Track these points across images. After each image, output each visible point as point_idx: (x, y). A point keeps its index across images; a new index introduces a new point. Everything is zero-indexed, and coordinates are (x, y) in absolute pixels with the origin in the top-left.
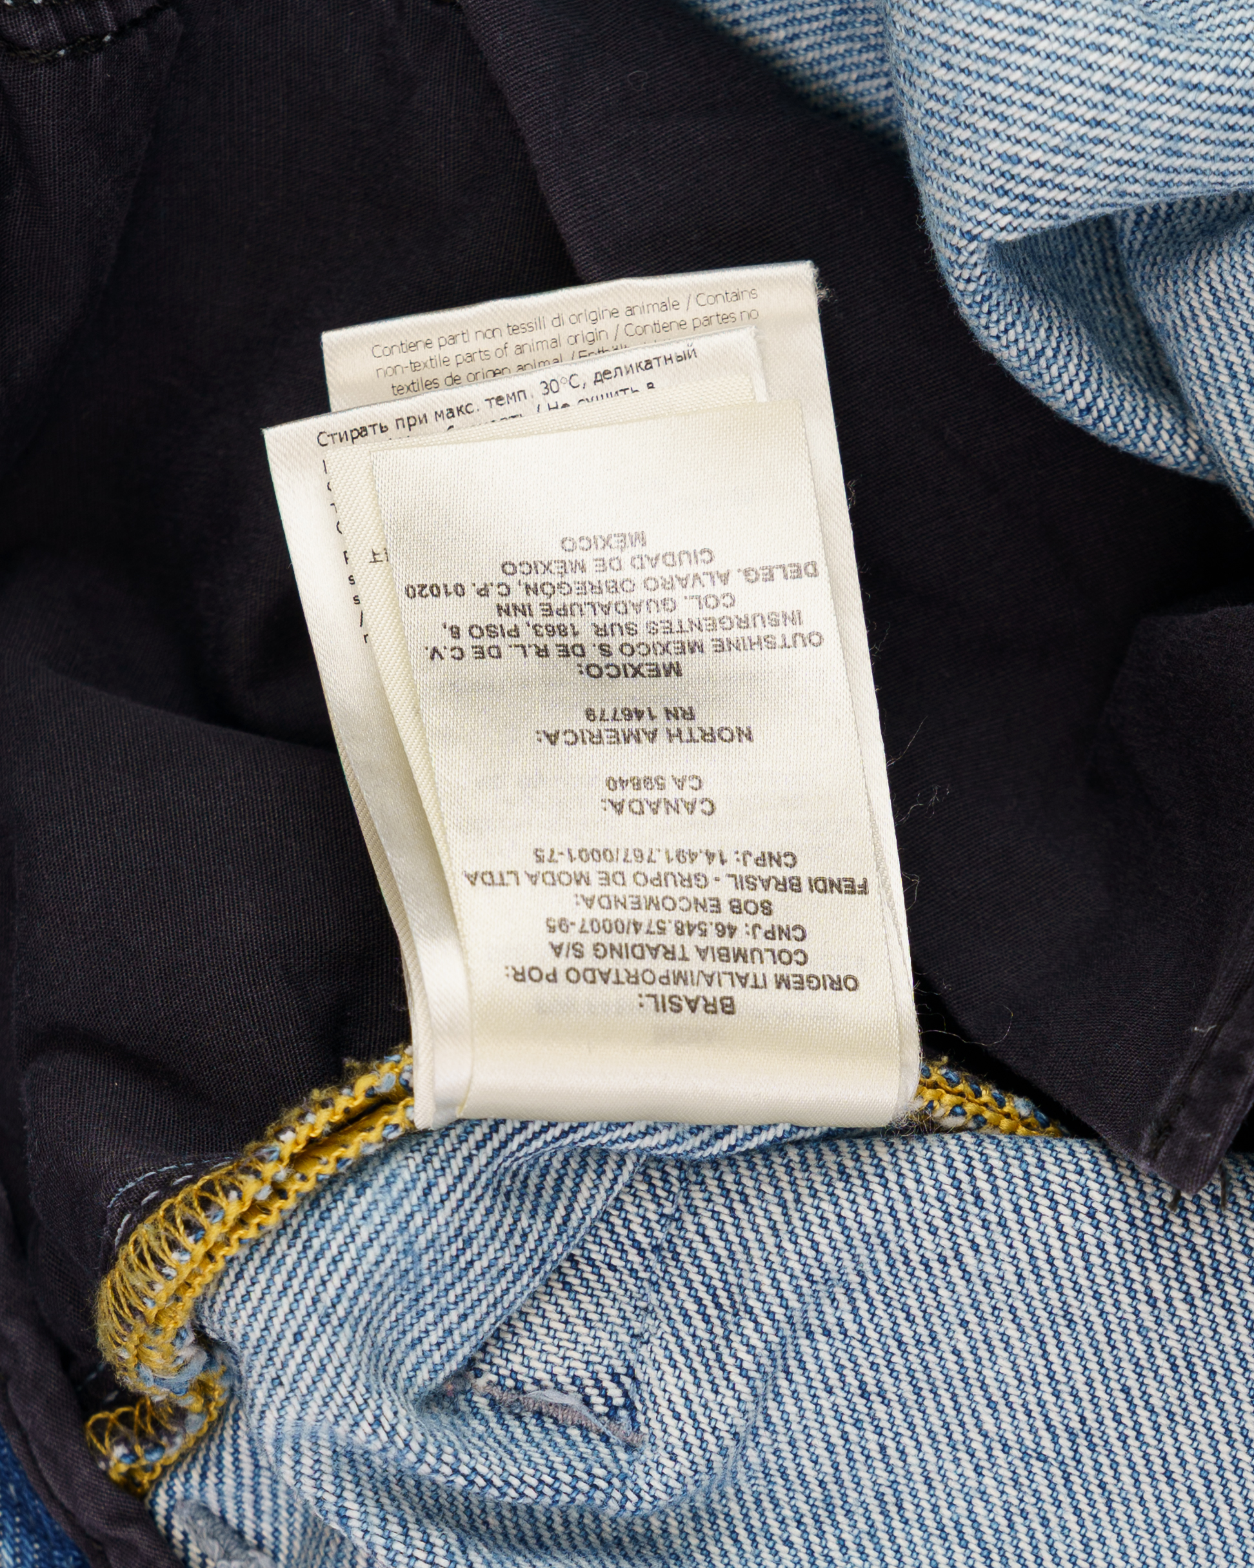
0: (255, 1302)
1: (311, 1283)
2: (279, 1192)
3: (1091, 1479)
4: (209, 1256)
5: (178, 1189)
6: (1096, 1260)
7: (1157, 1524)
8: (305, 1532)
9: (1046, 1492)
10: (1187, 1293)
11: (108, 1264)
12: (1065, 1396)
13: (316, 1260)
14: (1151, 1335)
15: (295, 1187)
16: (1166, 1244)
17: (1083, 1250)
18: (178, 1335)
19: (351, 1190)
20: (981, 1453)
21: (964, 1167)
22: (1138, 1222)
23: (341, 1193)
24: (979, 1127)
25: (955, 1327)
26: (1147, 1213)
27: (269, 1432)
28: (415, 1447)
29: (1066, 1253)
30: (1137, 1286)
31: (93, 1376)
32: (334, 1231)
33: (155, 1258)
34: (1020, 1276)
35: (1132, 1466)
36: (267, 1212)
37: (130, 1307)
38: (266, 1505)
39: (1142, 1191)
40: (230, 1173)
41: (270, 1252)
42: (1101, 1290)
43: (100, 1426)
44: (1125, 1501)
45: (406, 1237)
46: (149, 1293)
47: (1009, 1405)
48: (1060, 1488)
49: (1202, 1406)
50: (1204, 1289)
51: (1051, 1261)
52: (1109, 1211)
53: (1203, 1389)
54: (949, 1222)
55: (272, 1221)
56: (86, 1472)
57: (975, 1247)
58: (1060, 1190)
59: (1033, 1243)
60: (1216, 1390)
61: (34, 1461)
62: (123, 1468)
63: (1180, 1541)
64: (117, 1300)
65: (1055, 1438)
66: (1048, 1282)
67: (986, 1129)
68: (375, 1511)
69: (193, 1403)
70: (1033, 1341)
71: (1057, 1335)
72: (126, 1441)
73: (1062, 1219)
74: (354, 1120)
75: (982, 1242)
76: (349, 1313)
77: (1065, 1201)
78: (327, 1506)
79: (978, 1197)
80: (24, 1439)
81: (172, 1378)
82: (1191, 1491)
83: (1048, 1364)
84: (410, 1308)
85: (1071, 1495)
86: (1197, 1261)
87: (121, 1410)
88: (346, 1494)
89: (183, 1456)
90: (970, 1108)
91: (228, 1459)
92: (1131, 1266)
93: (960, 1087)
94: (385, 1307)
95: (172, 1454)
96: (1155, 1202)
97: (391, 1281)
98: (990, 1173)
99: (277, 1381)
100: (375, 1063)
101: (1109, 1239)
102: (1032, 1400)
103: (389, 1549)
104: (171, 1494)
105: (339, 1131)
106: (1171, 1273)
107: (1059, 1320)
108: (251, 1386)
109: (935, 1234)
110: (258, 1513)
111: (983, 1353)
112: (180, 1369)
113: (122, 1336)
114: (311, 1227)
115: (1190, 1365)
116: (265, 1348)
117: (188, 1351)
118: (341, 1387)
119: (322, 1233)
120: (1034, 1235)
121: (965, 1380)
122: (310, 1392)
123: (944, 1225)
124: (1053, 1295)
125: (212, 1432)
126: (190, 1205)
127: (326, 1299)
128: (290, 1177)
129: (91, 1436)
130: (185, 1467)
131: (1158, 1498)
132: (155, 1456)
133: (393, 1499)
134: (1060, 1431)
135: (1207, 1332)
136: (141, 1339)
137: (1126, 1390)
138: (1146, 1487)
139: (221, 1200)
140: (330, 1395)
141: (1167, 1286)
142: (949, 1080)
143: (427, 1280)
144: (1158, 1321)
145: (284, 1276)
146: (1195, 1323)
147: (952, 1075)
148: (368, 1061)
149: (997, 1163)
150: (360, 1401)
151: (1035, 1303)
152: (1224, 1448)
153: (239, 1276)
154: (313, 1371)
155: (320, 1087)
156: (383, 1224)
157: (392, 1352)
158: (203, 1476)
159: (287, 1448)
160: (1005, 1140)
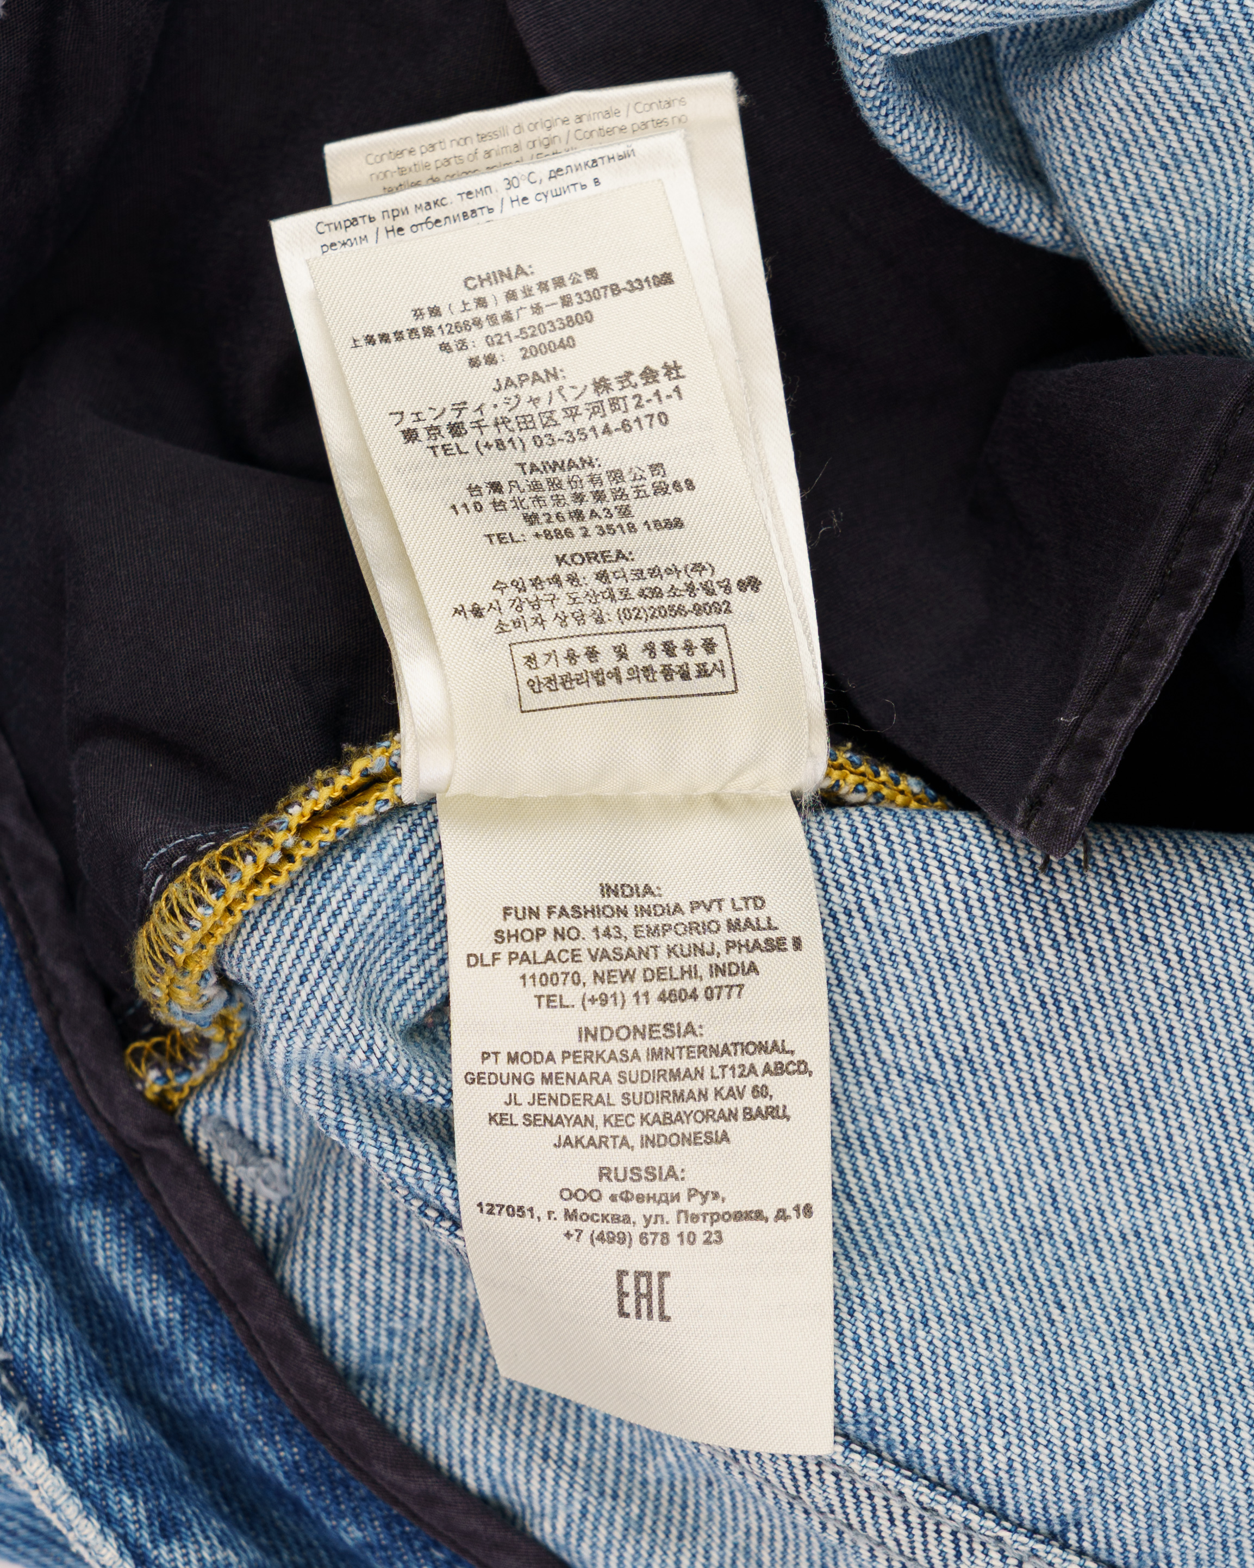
0: (267, 949)
1: (314, 933)
2: (288, 856)
3: (973, 1098)
4: (229, 911)
5: (202, 854)
6: (977, 912)
7: (1028, 1136)
8: (309, 1143)
9: (934, 1110)
10: (1054, 940)
11: (144, 916)
12: (951, 1029)
13: (319, 914)
14: (1024, 976)
15: (301, 852)
16: (1037, 899)
17: (966, 903)
18: (203, 977)
19: (348, 855)
20: (880, 1078)
21: (866, 834)
22: (1013, 880)
23: (340, 857)
24: (878, 802)
25: (858, 971)
26: (1020, 872)
27: (279, 1059)
28: (401, 1071)
29: (952, 906)
30: (1012, 934)
31: (131, 1011)
32: (334, 889)
33: (183, 912)
34: (913, 926)
35: (1007, 1088)
36: (278, 873)
37: (162, 953)
38: (277, 1120)
39: (1016, 854)
40: (246, 841)
41: (280, 907)
42: (982, 938)
43: (137, 1054)
44: (1002, 1117)
45: (394, 894)
46: (179, 941)
47: (903, 1036)
48: (947, 1106)
49: (1067, 1037)
50: (1069, 936)
51: (939, 913)
52: (989, 871)
53: (1068, 1022)
54: (853, 880)
55: (282, 881)
56: (125, 1092)
57: (875, 901)
58: (947, 853)
59: (924, 897)
60: (1079, 1023)
61: (81, 1082)
62: (157, 1088)
63: (1048, 1150)
64: (152, 947)
65: (942, 1064)
66: (936, 931)
67: (884, 804)
68: (369, 1125)
69: (215, 1034)
70: (924, 982)
71: (944, 977)
72: (159, 1066)
73: (949, 877)
74: (351, 796)
75: (881, 896)
76: (346, 958)
77: (951, 862)
78: (328, 1121)
79: (877, 859)
80: (74, 1064)
81: (198, 1013)
82: (1057, 1109)
83: (937, 1002)
84: (397, 953)
85: (956, 1111)
86: (1063, 913)
87: (155, 1040)
88: (344, 1111)
89: (207, 1079)
90: (870, 786)
91: (245, 1081)
92: (1007, 917)
93: (862, 769)
94: (376, 953)
95: (198, 1077)
96: (1027, 863)
97: (381, 931)
98: (888, 839)
99: (286, 1016)
100: (368, 748)
101: (988, 895)
102: (923, 1032)
103: (380, 1157)
104: (197, 1110)
105: (338, 805)
106: (1041, 923)
107: (946, 964)
108: (264, 1020)
109: (841, 890)
110: (270, 1126)
111: (882, 993)
112: (204, 1006)
113: (156, 978)
114: (315, 886)
115: (1057, 1002)
116: (276, 988)
117: (211, 990)
118: (340, 1020)
119: (324, 891)
120: (925, 891)
121: (867, 1016)
122: (314, 1025)
123: (849, 882)
124: (941, 942)
125: (231, 1059)
126: (213, 867)
127: (327, 947)
128: (297, 844)
129: (129, 1062)
130: (208, 1088)
131: (1029, 1115)
132: (184, 1078)
133: (384, 1115)
134: (947, 1058)
135: (1071, 974)
136: (172, 980)
137: (1002, 1024)
138: (1019, 1105)
139: (239, 863)
140: (331, 1027)
141: (1037, 934)
142: (852, 762)
143: (411, 931)
144: (1030, 964)
145: (292, 927)
146: (1061, 966)
147: (855, 759)
148: (363, 746)
149: (893, 831)
150: (356, 1032)
151: (926, 949)
152: (1085, 1073)
153: (254, 927)
154: (316, 1008)
155: (323, 768)
156: (375, 883)
157: (381, 990)
158: (224, 1095)
159: (294, 1074)
160: (900, 812)
